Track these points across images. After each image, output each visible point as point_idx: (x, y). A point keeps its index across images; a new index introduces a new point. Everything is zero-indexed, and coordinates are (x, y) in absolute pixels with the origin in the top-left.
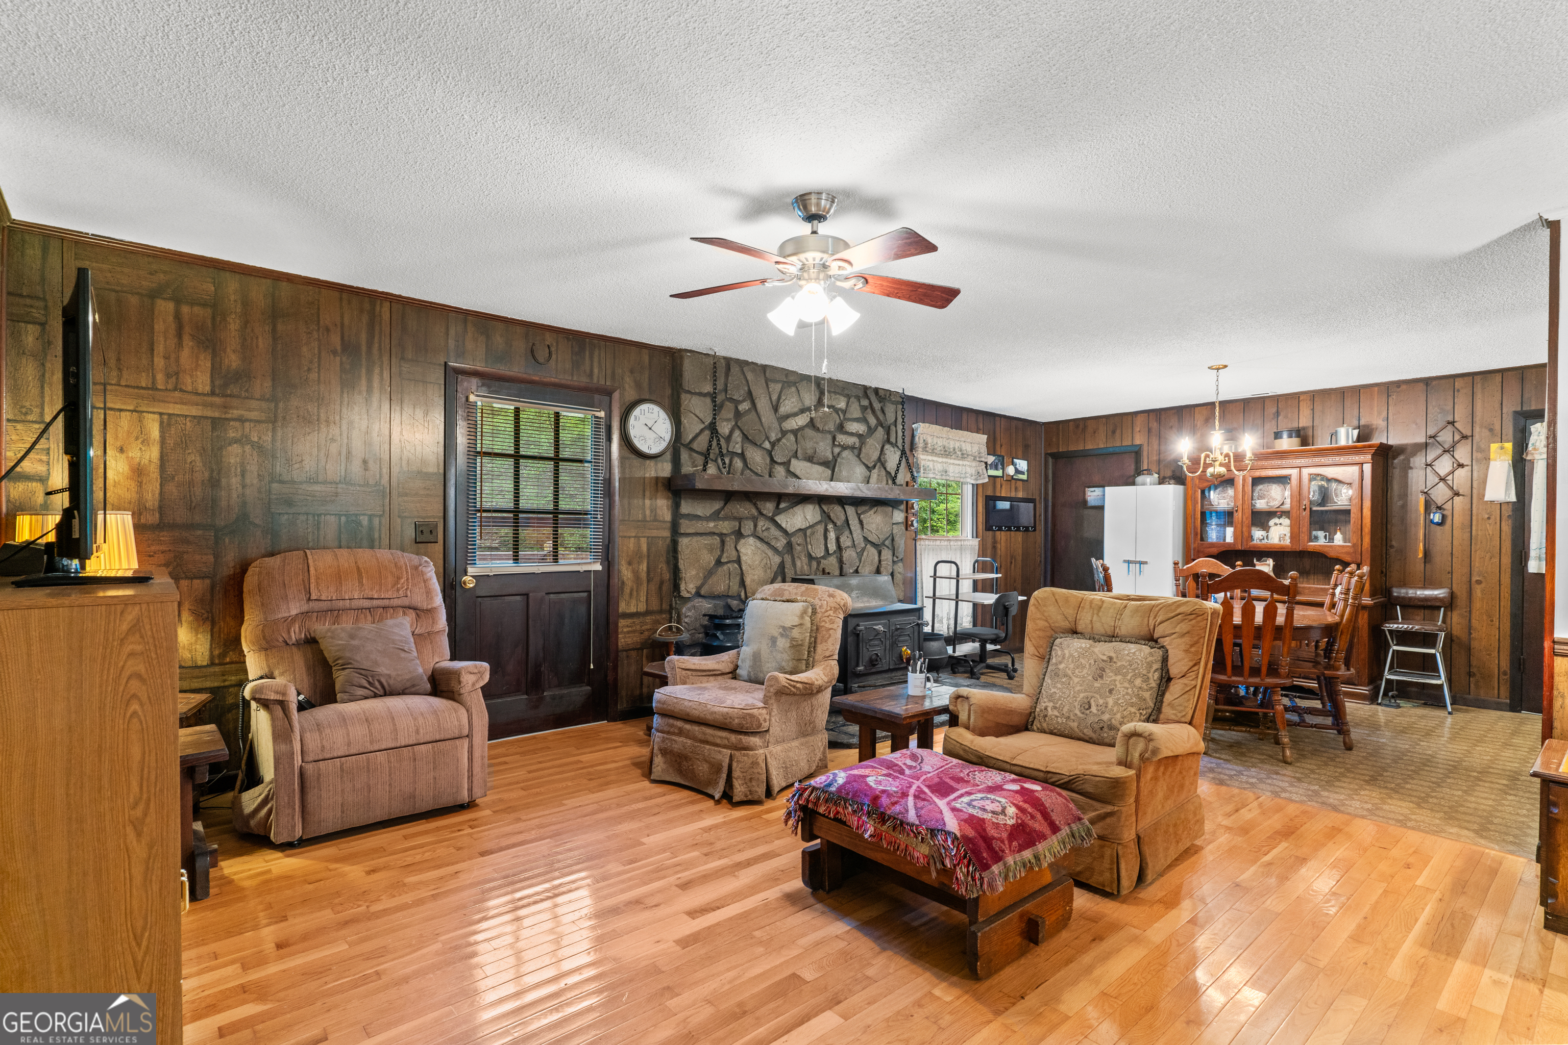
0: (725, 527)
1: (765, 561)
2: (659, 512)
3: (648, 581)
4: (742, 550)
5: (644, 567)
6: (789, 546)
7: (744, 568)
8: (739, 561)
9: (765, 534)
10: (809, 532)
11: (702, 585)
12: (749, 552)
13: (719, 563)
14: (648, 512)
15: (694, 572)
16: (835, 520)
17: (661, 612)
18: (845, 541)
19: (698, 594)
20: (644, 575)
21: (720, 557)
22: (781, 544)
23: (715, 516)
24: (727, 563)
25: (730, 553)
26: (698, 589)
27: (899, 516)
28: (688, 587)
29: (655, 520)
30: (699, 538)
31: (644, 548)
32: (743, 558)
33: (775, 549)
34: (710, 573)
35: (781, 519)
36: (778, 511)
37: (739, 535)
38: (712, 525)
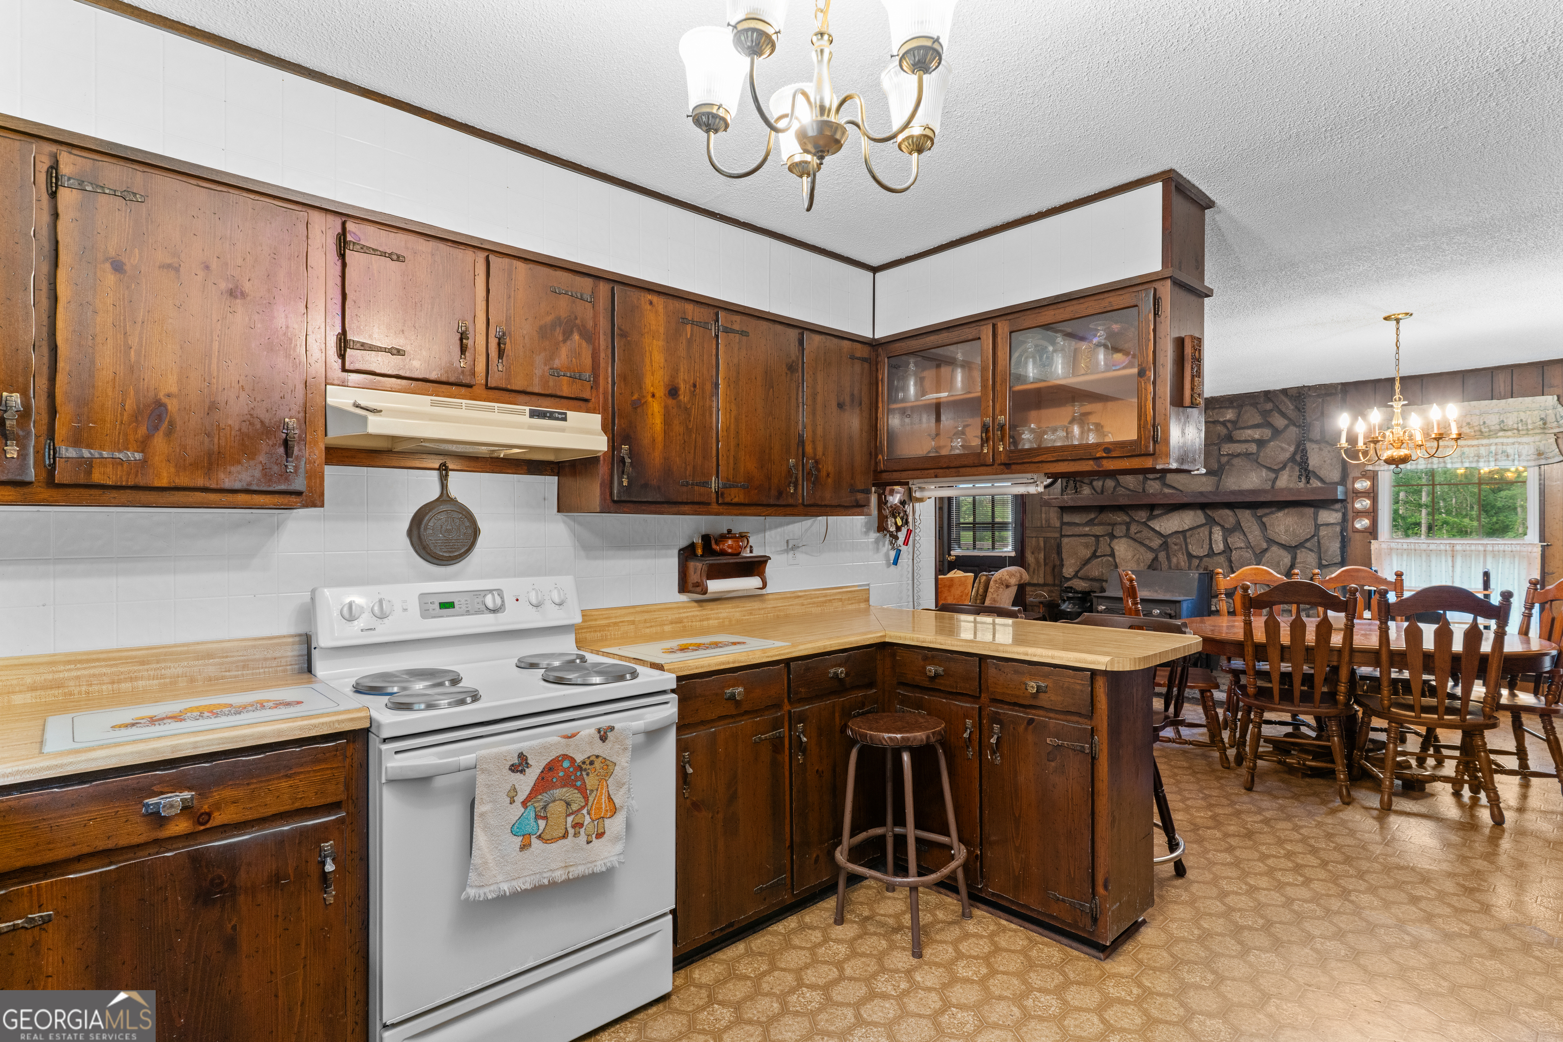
0: (1098, 530)
1: (1137, 556)
2: (1052, 521)
3: (1045, 565)
4: (1116, 548)
5: (1042, 556)
6: (1165, 546)
7: (1117, 561)
8: (1113, 555)
9: (1138, 535)
10: (1188, 534)
11: (1081, 569)
12: (1122, 549)
13: (1094, 556)
14: (1044, 522)
15: (1073, 561)
16: (1222, 523)
17: (1054, 585)
18: (1236, 541)
19: (1076, 576)
20: (1042, 561)
21: (1095, 551)
22: (1156, 543)
23: (1090, 523)
24: (1101, 556)
25: (1103, 548)
26: (1077, 572)
27: (1330, 517)
28: (1068, 571)
29: (1049, 527)
30: (1077, 538)
31: (1042, 544)
32: (1117, 553)
33: (1150, 549)
34: (1087, 562)
35: (1156, 525)
36: (1152, 517)
37: (1112, 536)
38: (1087, 529)
